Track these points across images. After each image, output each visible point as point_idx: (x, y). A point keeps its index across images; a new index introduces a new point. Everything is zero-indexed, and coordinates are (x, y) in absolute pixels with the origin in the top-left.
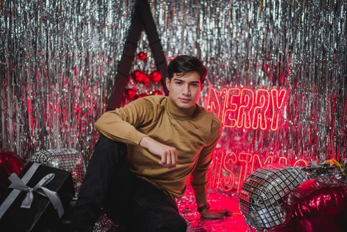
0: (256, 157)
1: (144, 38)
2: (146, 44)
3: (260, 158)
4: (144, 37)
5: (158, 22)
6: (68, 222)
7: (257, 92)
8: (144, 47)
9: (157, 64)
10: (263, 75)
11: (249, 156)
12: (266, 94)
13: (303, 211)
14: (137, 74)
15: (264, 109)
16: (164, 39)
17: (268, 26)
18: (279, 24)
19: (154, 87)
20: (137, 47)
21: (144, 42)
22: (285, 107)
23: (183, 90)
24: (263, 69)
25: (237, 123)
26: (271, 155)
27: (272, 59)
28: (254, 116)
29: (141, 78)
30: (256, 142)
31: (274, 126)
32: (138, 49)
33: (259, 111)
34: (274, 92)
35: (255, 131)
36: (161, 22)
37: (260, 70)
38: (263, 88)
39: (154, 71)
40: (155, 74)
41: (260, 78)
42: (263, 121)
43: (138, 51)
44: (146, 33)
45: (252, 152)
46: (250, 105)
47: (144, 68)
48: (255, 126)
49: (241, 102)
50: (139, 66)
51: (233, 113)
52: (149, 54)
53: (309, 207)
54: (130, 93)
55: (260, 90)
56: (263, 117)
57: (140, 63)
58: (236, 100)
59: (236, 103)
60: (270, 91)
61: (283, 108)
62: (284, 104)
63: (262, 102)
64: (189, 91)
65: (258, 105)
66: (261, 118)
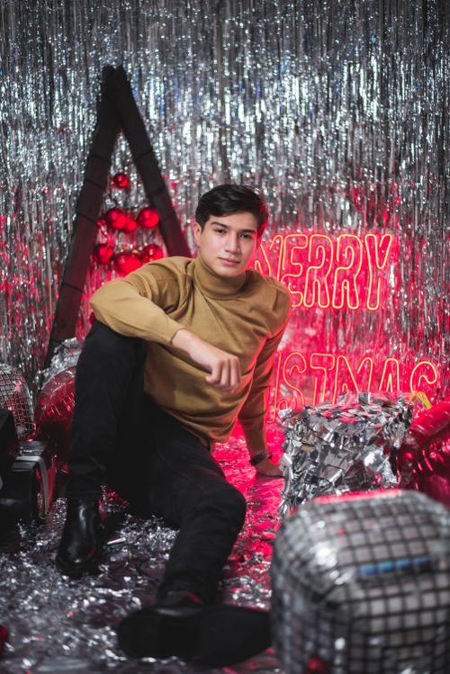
0: (341, 359)
1: (123, 148)
2: (127, 157)
3: (350, 360)
4: (123, 145)
5: (147, 115)
6: (9, 502)
7: (338, 239)
8: (124, 163)
9: (149, 195)
10: (348, 208)
11: (330, 359)
12: (355, 243)
13: (431, 460)
14: (114, 216)
15: (353, 270)
16: (159, 147)
17: (355, 116)
18: (375, 114)
19: (145, 238)
20: (111, 164)
21: (123, 155)
22: (392, 267)
23: (227, 244)
24: (348, 198)
25: (303, 298)
26: (370, 355)
27: (365, 179)
28: (335, 286)
29: (120, 223)
30: (341, 333)
31: (373, 301)
32: (112, 168)
33: (344, 276)
34: (371, 240)
35: (337, 312)
36: (153, 115)
37: (342, 200)
38: (350, 232)
39: (145, 209)
40: (147, 215)
41: (342, 212)
42: (352, 294)
43: (113, 172)
44: (127, 138)
45: (334, 351)
46: (327, 264)
47: (125, 203)
48: (338, 303)
49: (309, 260)
50: (115, 201)
51: (295, 282)
52: (134, 177)
53: (442, 453)
54: (102, 251)
55: (344, 236)
56: (352, 287)
57: (118, 193)
58: (302, 256)
59: (301, 261)
60: (362, 238)
61: (387, 268)
62: (390, 261)
63: (349, 256)
64: (238, 246)
65: (341, 264)
66: (348, 287)
